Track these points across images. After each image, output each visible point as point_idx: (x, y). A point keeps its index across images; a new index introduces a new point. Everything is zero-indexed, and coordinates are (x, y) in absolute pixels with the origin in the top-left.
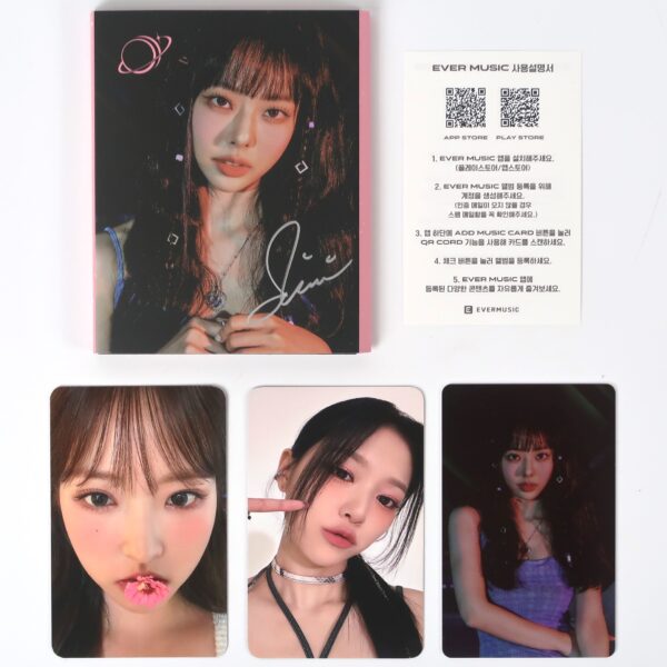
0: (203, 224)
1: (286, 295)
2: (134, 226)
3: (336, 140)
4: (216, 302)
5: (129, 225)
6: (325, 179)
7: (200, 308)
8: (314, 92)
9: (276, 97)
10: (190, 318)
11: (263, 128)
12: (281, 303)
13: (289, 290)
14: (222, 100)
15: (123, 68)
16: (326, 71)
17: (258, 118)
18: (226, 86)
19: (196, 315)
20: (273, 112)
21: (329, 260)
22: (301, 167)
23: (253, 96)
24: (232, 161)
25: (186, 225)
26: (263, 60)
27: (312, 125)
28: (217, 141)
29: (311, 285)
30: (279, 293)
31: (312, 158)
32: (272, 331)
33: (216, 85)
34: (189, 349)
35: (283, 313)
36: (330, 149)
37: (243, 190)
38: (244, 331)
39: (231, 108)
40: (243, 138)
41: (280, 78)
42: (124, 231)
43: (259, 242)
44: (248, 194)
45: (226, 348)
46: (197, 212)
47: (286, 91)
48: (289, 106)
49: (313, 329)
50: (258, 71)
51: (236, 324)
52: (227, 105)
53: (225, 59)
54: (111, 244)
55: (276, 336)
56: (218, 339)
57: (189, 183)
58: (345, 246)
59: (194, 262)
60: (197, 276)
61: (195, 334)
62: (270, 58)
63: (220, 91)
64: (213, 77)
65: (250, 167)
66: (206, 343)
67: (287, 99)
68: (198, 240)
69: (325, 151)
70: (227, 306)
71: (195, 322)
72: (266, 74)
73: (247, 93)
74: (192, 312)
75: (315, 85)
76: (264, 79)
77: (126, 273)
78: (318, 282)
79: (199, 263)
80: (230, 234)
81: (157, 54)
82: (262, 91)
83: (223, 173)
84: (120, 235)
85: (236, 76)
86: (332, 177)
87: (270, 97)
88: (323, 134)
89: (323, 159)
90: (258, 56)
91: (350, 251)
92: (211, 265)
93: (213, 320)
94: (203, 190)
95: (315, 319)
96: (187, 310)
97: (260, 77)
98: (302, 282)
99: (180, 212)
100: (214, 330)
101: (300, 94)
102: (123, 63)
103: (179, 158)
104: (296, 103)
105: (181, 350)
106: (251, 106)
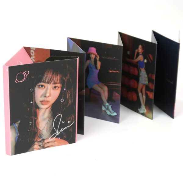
0: (37, 118)
1: (58, 132)
2: (20, 122)
3: (71, 93)
4: (41, 137)
5: (19, 122)
6: (68, 102)
7: (37, 139)
8: (66, 81)
9: (56, 83)
10: (34, 142)
11: (52, 92)
12: (57, 134)
13: (59, 131)
14: (42, 86)
15: (17, 81)
16: (69, 75)
17: (52, 89)
18: (43, 82)
19: (36, 141)
20: (55, 87)
21: (69, 122)
22: (62, 100)
23: (50, 84)
24: (45, 101)
25: (33, 119)
26: (53, 74)
27: (65, 89)
28: (41, 97)
29: (64, 129)
30: (56, 132)
31: (65, 98)
32: (55, 141)
33: (41, 82)
34: (34, 150)
35: (58, 137)
36: (69, 95)
37: (48, 108)
38: (48, 143)
39: (45, 88)
40: (48, 95)
41: (57, 78)
42: (18, 124)
43: (51, 121)
44: (49, 109)
45: (43, 147)
46: (36, 115)
47: (59, 81)
48: (59, 85)
49: (65, 139)
50: (51, 77)
51: (46, 141)
52: (44, 87)
53: (43, 75)
54: (14, 128)
55: (56, 143)
56: (42, 146)
57: (34, 109)
58: (73, 118)
59: (35, 128)
60: (36, 131)
61: (36, 146)
62: (54, 74)
63: (42, 83)
64: (40, 80)
65: (49, 102)
66: (39, 147)
67: (59, 83)
68: (36, 122)
69: (68, 96)
70: (44, 137)
71: (36, 143)
72: (53, 78)
73: (49, 83)
74: (35, 140)
75: (66, 79)
76: (53, 79)
77: (18, 134)
78: (66, 128)
79: (37, 128)
80: (44, 120)
81: (26, 76)
82: (52, 82)
83: (43, 104)
84: (17, 125)
85: (46, 79)
86: (70, 102)
87: (54, 84)
88: (68, 91)
89: (68, 98)
90: (51, 73)
91: (74, 119)
92: (40, 128)
93: (40, 142)
94: (38, 110)
95: (65, 137)
96: (34, 140)
97: (52, 79)
98: (62, 129)
99: (32, 116)
100: (41, 144)
101: (62, 82)
102: (16, 80)
103: (32, 102)
104: (61, 84)
105: (33, 150)
106: (50, 86)
